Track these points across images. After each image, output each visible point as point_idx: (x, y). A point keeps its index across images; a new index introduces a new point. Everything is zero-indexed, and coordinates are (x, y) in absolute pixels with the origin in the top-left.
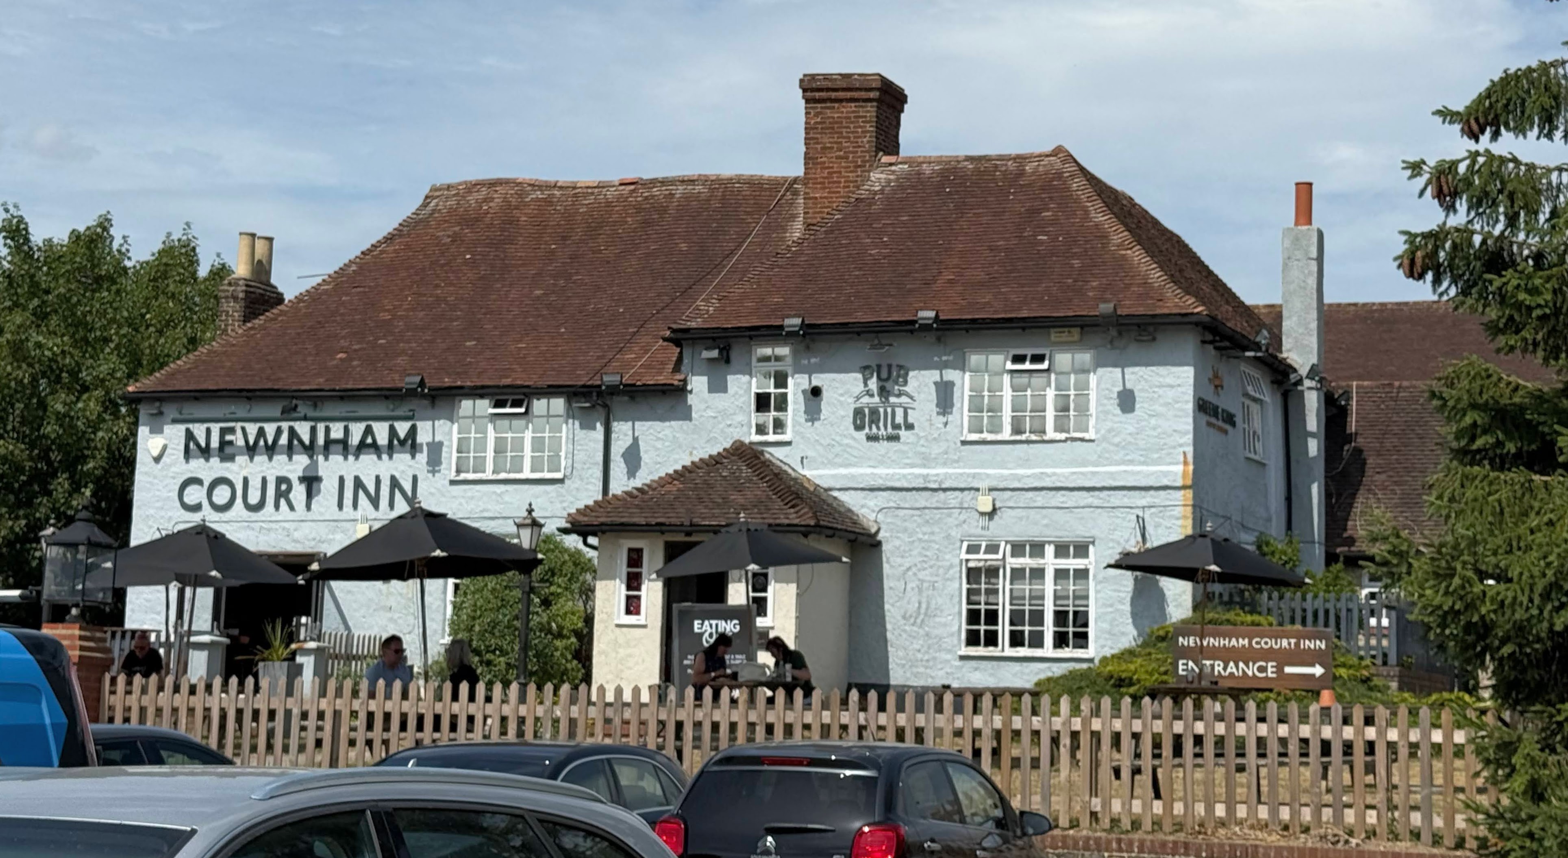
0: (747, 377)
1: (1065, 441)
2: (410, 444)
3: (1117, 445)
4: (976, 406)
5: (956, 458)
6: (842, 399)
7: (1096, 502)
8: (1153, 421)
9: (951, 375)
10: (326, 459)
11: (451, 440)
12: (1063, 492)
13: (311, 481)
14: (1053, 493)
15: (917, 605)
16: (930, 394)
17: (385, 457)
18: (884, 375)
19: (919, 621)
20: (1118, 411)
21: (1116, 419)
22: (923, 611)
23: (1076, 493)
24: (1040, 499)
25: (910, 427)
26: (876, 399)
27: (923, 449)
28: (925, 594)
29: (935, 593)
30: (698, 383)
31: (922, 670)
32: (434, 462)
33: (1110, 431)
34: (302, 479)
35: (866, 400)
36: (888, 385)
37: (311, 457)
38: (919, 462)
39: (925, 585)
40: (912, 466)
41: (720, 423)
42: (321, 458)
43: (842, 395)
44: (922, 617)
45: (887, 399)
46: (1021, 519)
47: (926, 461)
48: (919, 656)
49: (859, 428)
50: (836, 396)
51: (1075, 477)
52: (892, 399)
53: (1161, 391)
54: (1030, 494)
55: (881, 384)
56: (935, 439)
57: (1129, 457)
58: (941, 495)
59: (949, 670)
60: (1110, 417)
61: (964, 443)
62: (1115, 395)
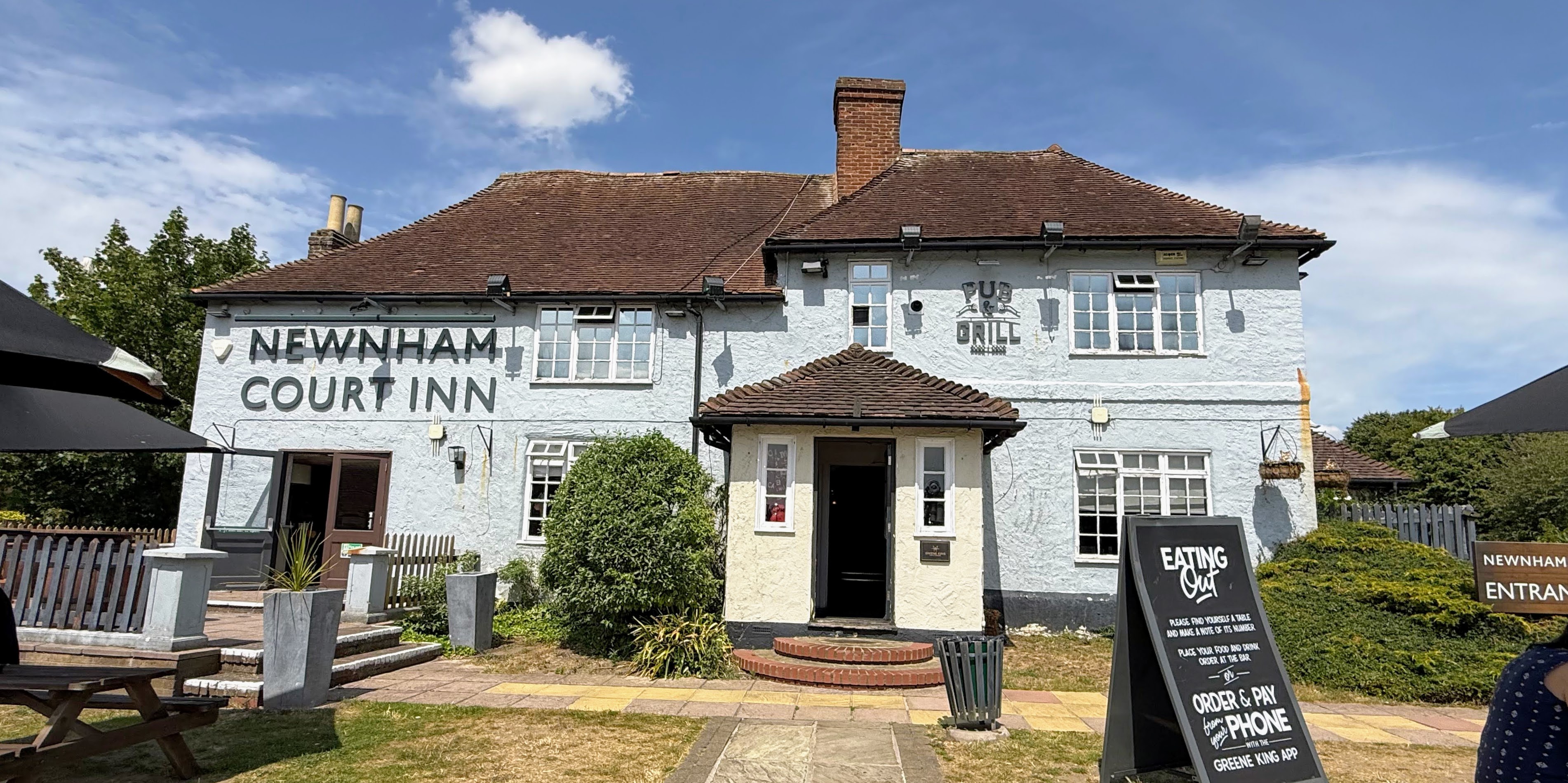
0: (845, 291)
1: (1177, 357)
2: (490, 348)
3: (1229, 362)
4: (1081, 322)
5: (1065, 371)
6: (943, 313)
7: (1212, 415)
8: (1264, 340)
9: (1054, 293)
10: (400, 361)
11: (532, 346)
12: (1178, 405)
13: (382, 383)
14: (1168, 405)
15: (1029, 512)
16: (1035, 311)
17: (462, 361)
18: (987, 291)
19: (1031, 528)
20: (1228, 330)
21: (1228, 337)
22: (1035, 518)
23: (1190, 406)
24: (1155, 411)
25: (1015, 341)
26: (980, 314)
27: (1030, 363)
28: (1037, 502)
29: (1048, 500)
30: (794, 296)
31: (1035, 576)
32: (514, 366)
33: (1221, 348)
34: (373, 380)
35: (969, 314)
36: (992, 301)
37: (384, 359)
38: (1026, 374)
39: (1036, 493)
40: (1020, 378)
41: (817, 334)
42: (394, 361)
43: (943, 310)
44: (1034, 524)
45: (990, 314)
46: (1135, 430)
47: (1033, 373)
48: (1032, 562)
49: (962, 340)
50: (937, 310)
51: (1191, 390)
52: (996, 315)
53: (1270, 312)
54: (1144, 406)
55: (984, 300)
56: (1042, 353)
57: (1242, 373)
58: (1051, 406)
59: (1064, 577)
60: (1221, 335)
61: (1072, 357)
62: (1224, 316)
